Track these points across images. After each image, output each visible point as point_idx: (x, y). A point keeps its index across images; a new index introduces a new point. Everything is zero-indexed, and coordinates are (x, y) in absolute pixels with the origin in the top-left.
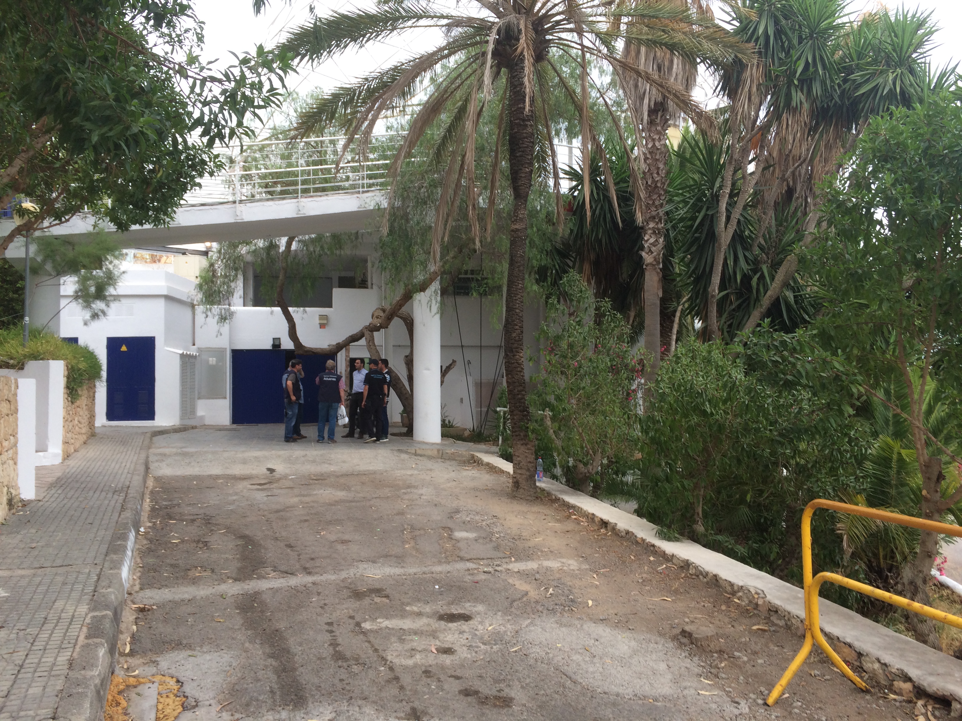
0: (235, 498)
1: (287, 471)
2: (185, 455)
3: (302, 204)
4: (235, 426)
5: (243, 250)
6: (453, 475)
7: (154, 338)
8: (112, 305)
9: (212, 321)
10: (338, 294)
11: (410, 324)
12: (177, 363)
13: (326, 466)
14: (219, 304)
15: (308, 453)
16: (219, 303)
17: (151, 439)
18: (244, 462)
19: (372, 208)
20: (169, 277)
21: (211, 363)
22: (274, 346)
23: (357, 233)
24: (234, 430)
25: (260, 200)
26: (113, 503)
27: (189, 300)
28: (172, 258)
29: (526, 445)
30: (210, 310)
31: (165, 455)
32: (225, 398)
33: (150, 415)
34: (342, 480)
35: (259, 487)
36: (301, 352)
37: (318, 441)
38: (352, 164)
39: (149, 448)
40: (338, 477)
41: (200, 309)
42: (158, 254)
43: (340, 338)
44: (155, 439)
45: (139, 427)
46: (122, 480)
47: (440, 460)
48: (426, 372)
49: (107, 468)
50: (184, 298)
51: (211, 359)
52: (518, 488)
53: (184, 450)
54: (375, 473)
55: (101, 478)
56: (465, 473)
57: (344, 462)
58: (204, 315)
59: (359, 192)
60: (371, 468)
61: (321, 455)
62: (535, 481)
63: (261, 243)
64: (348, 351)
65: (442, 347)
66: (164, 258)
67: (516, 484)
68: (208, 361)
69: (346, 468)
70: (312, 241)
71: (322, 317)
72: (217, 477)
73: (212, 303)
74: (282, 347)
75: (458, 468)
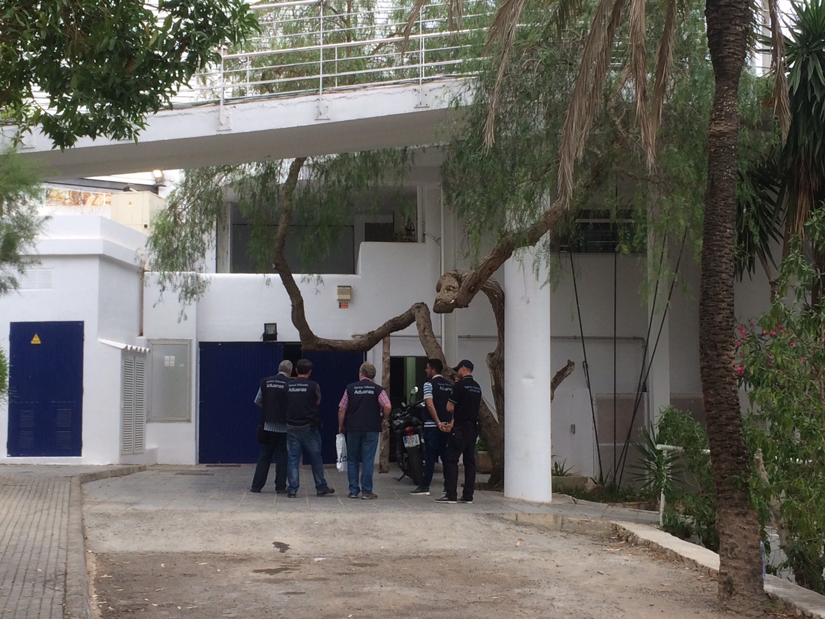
0: (234, 595)
1: (308, 548)
2: (141, 516)
3: (325, 103)
4: (203, 467)
5: (222, 180)
6: (592, 561)
7: (82, 323)
8: (28, 269)
9: (172, 296)
10: (367, 251)
11: (499, 302)
12: (116, 365)
13: (372, 540)
14: (183, 270)
15: (337, 516)
16: (183, 267)
17: (81, 488)
18: (237, 531)
19: (445, 106)
20: (107, 225)
21: (167, 363)
22: (265, 336)
23: (405, 150)
24: (205, 473)
25: (254, 99)
26: (47, 602)
27: (137, 263)
28: (104, 196)
29: (744, 515)
30: (170, 278)
31: (108, 516)
32: (189, 421)
33: (75, 448)
34: (405, 568)
35: (268, 576)
36: (310, 347)
37: (350, 496)
38: (396, 38)
39: (82, 503)
40: (394, 560)
41: (153, 277)
42: (83, 191)
43: (375, 324)
44: (87, 487)
45: (59, 467)
46: (52, 560)
47: (559, 534)
48: (527, 382)
49: (24, 537)
50: (130, 260)
51: (167, 357)
52: (730, 593)
53: (136, 507)
54: (455, 555)
55: (18, 556)
56: (613, 559)
57: (400, 534)
58: (160, 287)
59: (417, 82)
60: (448, 546)
61: (361, 522)
62: (762, 582)
63: (252, 170)
64: (387, 345)
65: (553, 338)
66: (92, 197)
67: (728, 587)
68: (163, 361)
69: (404, 545)
70: (334, 164)
71: (344, 289)
72: (196, 557)
73: (173, 268)
74: (280, 339)
75: (598, 549)
